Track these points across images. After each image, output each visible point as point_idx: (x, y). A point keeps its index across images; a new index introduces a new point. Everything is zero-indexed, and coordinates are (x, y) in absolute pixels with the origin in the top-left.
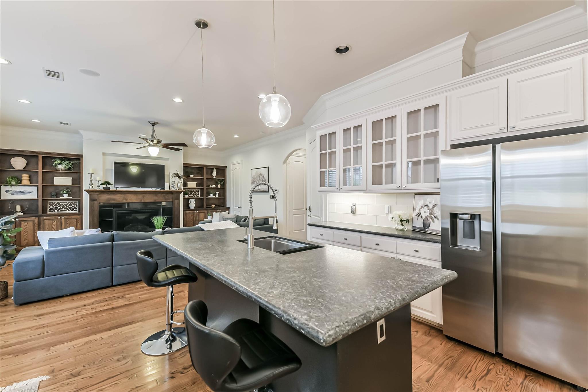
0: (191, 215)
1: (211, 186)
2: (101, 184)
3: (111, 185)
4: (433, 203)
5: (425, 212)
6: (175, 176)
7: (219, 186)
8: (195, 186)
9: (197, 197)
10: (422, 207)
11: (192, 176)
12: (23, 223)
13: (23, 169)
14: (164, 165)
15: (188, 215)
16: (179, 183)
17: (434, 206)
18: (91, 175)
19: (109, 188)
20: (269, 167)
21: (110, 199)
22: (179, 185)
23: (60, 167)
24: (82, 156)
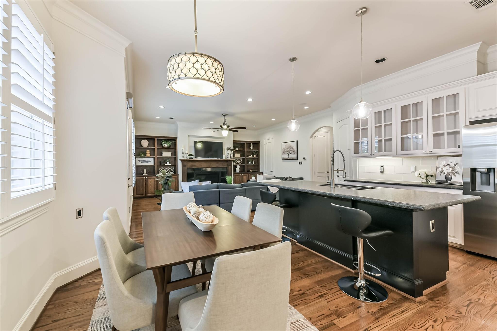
0: (238, 177)
1: (249, 156)
2: (188, 156)
3: (193, 156)
4: (454, 163)
5: (447, 170)
6: (229, 150)
7: (255, 156)
8: (239, 157)
9: (240, 164)
10: (444, 166)
11: (237, 149)
12: (149, 180)
13: (147, 147)
14: (222, 142)
15: (236, 177)
16: (231, 154)
17: (455, 165)
18: (183, 150)
19: (192, 158)
20: (297, 141)
21: (193, 165)
22: (231, 156)
23: (166, 145)
24: (177, 138)
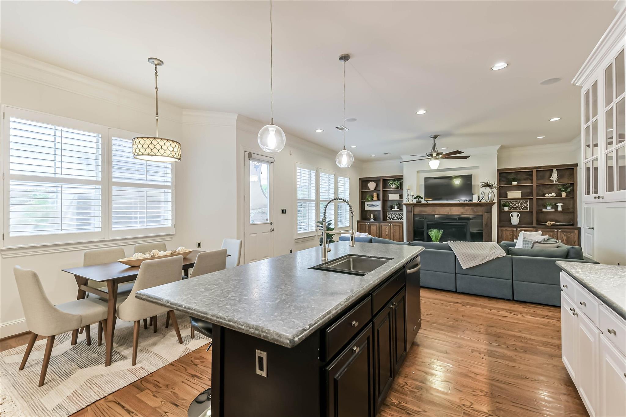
0: (508, 232)
1: (547, 195)
2: (414, 198)
3: (422, 198)
6: (485, 186)
7: (564, 194)
8: (520, 196)
9: (524, 210)
11: (515, 183)
12: (371, 226)
13: (375, 189)
14: (472, 175)
15: (504, 232)
16: (490, 193)
18: (408, 191)
19: (421, 202)
21: (422, 211)
22: (490, 195)
23: (393, 186)
24: (402, 176)
